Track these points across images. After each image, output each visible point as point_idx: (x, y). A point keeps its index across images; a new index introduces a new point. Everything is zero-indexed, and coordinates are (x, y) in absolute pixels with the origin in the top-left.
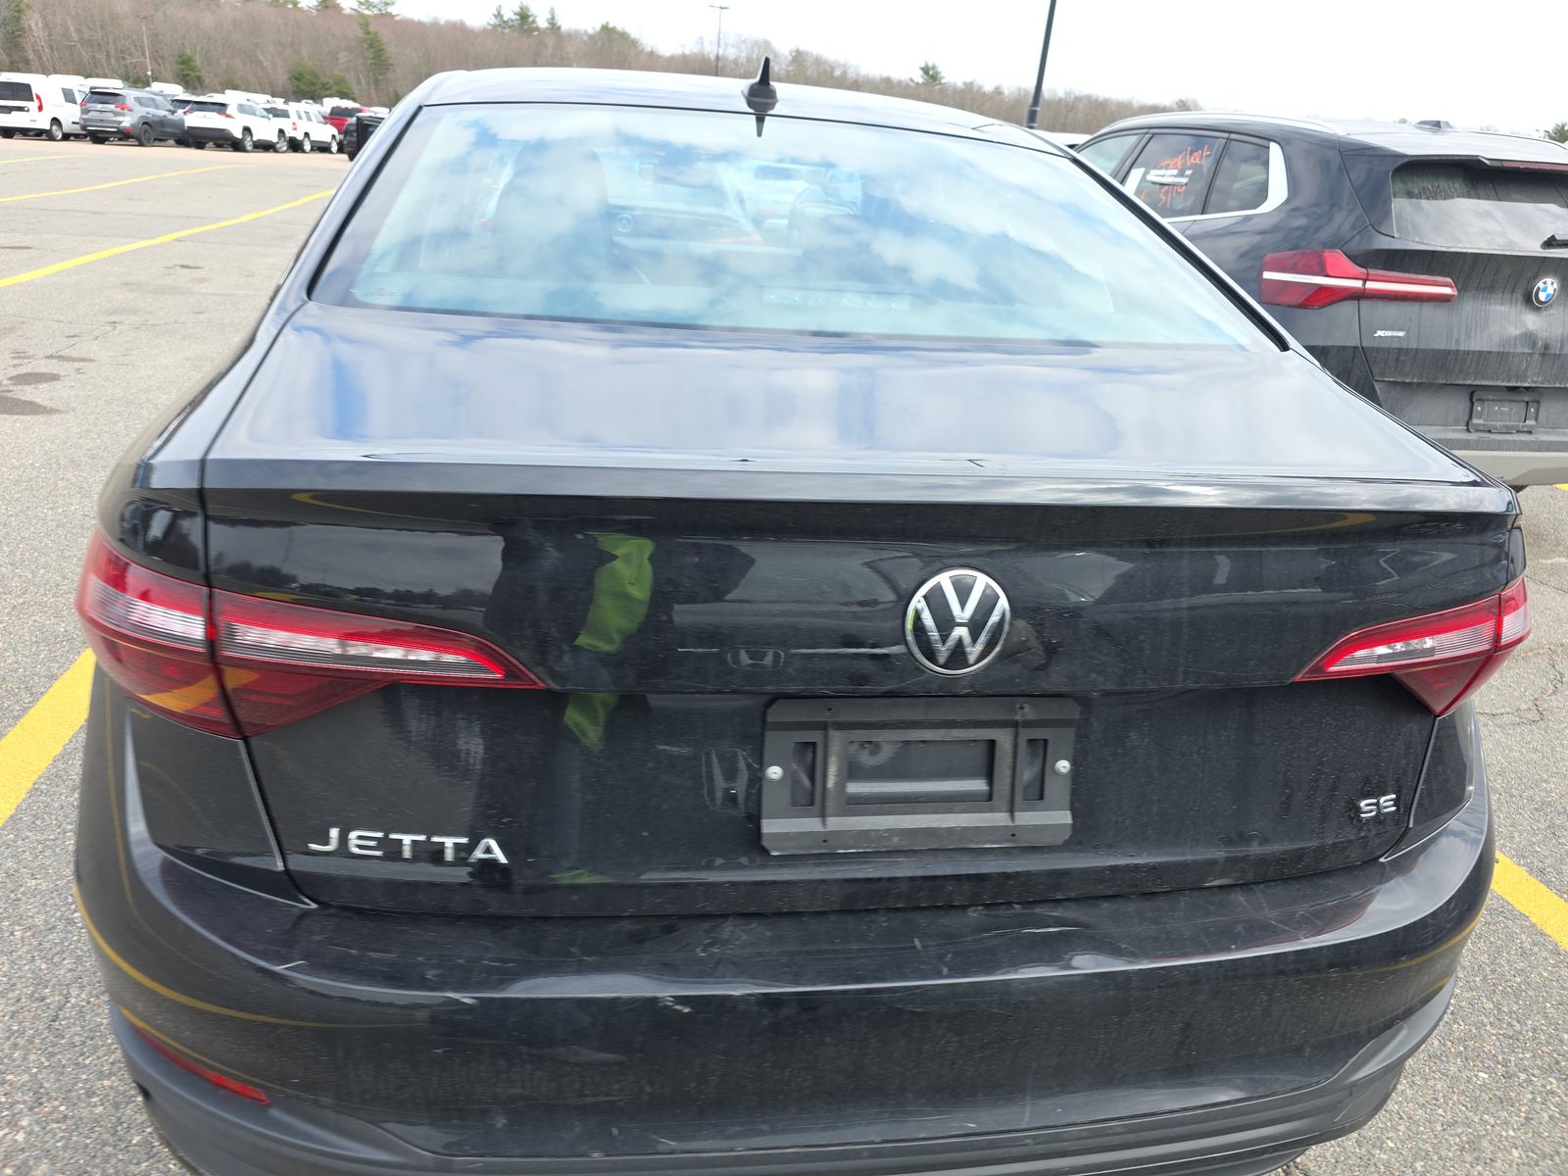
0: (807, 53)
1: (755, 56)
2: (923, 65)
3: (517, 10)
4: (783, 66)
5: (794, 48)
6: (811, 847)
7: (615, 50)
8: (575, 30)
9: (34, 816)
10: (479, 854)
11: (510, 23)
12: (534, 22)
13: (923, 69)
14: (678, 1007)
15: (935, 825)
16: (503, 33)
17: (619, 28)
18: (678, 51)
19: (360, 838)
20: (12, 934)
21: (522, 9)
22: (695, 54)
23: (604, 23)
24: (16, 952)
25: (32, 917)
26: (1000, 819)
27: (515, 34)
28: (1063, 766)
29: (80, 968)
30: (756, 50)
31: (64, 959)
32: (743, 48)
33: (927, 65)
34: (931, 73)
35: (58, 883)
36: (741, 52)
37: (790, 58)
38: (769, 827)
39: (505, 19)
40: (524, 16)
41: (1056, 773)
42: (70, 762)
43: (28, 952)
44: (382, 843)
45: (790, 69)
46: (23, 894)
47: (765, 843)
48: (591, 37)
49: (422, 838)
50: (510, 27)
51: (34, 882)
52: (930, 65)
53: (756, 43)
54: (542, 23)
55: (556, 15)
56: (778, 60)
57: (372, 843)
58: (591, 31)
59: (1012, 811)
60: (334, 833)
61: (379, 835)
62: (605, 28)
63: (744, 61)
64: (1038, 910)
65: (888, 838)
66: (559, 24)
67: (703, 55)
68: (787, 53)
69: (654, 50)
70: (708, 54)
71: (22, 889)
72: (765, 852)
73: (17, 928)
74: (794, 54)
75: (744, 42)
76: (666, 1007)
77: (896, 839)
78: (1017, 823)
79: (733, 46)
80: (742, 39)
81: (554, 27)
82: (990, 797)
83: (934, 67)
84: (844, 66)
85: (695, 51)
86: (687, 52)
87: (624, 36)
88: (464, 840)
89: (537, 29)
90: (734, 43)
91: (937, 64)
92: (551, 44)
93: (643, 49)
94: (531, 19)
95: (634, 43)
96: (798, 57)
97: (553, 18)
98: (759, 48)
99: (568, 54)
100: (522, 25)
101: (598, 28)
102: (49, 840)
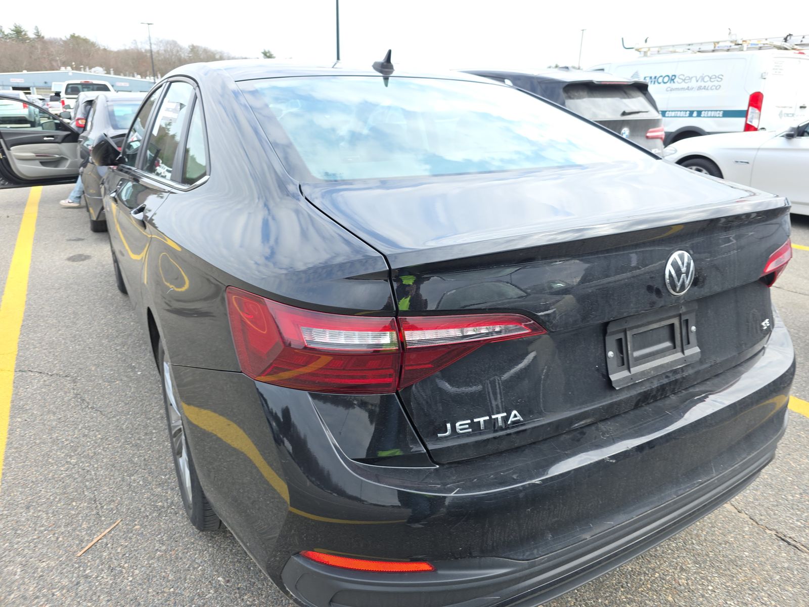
0: (198, 47)
1: (169, 50)
2: (263, 51)
3: (13, 28)
4: (186, 54)
5: (190, 44)
6: (628, 383)
7: (82, 48)
8: (54, 38)
9: (13, 529)
10: (512, 419)
11: (10, 36)
12: (25, 34)
13: (263, 53)
14: (611, 461)
15: (662, 363)
16: (6, 42)
17: (82, 36)
18: (121, 48)
19: (461, 425)
20: (53, 595)
21: (16, 27)
22: (132, 49)
23: (72, 33)
24: (65, 603)
25: (59, 582)
26: (679, 355)
27: (14, 42)
28: (693, 328)
29: (113, 597)
30: (168, 46)
31: (99, 596)
32: (161, 45)
33: (265, 51)
34: (268, 55)
35: (61, 559)
36: (160, 47)
37: (189, 50)
38: (613, 377)
39: (6, 33)
40: (18, 32)
41: (692, 332)
42: (12, 494)
43: (73, 600)
44: (472, 425)
45: (190, 55)
46: (42, 571)
47: (614, 385)
48: (65, 42)
49: (487, 418)
50: (10, 38)
51: (44, 564)
52: (267, 51)
53: (168, 42)
54: (31, 35)
55: (39, 30)
56: (183, 51)
57: (467, 426)
58: (64, 39)
59: (683, 352)
60: (449, 425)
61: (469, 421)
62: (73, 37)
63: (163, 52)
64: (691, 390)
65: (650, 372)
66: (42, 35)
67: (138, 50)
68: (187, 47)
69: (106, 48)
70: (141, 49)
71: (39, 570)
72: (614, 388)
73: (54, 591)
74: (191, 47)
75: (161, 42)
76: (608, 462)
77: (652, 372)
78: (686, 355)
79: (155, 44)
80: (160, 40)
81: (39, 37)
82: (675, 347)
83: (269, 52)
84: (221, 53)
85: (132, 47)
86: (127, 48)
87: (86, 41)
88: (505, 414)
89: (28, 38)
90: (155, 42)
91: (270, 50)
92: (39, 47)
93: (99, 48)
94: (23, 33)
95: (93, 44)
96: (194, 49)
97: (38, 32)
98: (170, 44)
99: (52, 52)
100: (18, 37)
101: (68, 37)
102: (34, 539)
